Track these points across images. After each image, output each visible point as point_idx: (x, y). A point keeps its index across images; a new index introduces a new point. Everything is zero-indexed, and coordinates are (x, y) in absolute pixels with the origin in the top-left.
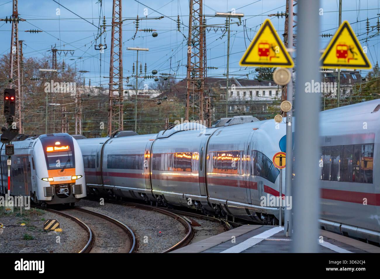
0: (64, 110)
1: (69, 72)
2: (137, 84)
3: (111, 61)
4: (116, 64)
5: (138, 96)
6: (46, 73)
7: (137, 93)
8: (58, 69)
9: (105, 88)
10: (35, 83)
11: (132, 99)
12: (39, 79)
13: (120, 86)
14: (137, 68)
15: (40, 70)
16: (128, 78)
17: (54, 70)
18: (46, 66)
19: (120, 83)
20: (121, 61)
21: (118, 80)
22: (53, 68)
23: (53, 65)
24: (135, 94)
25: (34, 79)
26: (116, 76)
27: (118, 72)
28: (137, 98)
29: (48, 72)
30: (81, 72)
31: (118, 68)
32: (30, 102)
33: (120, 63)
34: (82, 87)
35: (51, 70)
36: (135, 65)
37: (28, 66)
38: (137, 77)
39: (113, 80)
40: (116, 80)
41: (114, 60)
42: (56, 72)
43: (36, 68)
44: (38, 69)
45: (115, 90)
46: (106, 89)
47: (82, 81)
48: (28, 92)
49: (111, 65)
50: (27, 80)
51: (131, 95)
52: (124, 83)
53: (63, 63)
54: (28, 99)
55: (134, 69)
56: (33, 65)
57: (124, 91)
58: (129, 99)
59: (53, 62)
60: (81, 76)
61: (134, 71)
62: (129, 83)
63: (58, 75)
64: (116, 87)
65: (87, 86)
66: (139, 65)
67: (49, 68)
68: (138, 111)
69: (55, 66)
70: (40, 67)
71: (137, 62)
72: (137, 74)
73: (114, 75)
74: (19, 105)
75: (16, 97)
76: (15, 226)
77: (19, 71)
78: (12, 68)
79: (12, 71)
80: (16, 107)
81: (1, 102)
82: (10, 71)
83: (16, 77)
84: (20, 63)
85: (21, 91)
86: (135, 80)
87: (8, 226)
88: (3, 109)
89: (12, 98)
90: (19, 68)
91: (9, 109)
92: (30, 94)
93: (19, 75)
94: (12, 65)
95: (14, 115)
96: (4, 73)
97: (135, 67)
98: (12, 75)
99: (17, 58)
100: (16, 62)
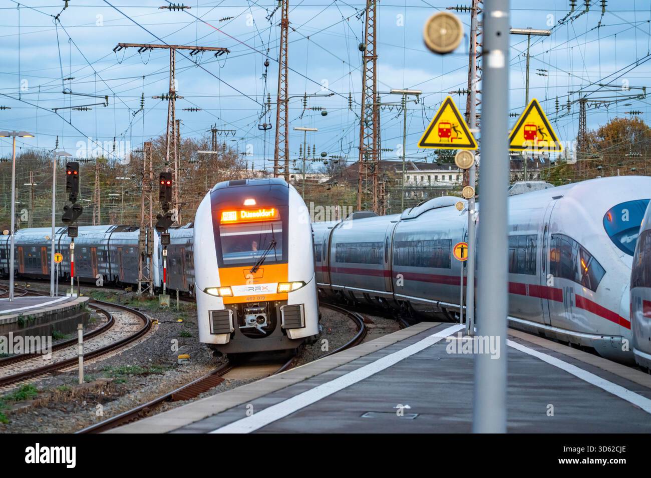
1: (230, 154)
2: (304, 168)
3: (277, 143)
4: (282, 146)
5: (306, 180)
6: (205, 155)
7: (304, 177)
8: (218, 151)
9: (269, 171)
10: (193, 166)
12: (197, 162)
13: (286, 170)
14: (305, 150)
15: (199, 152)
16: (295, 161)
17: (214, 152)
18: (205, 147)
19: (286, 167)
20: (287, 142)
21: (284, 163)
22: (212, 150)
23: (212, 146)
24: (302, 178)
25: (192, 162)
26: (282, 159)
27: (284, 154)
28: (304, 183)
29: (207, 154)
31: (284, 150)
32: (188, 187)
33: (286, 145)
34: (244, 171)
35: (210, 152)
36: (303, 147)
37: (186, 148)
38: (304, 160)
39: (279, 163)
40: (281, 163)
41: (280, 141)
42: (216, 155)
43: (194, 149)
44: (196, 151)
45: (280, 174)
46: (271, 173)
47: (245, 164)
48: (185, 176)
49: (276, 147)
50: (184, 163)
51: (298, 179)
52: (291, 166)
53: (224, 144)
54: (185, 184)
55: (301, 151)
56: (190, 147)
57: (290, 175)
58: (296, 184)
59: (213, 144)
60: (244, 159)
61: (301, 153)
62: (296, 167)
63: (219, 158)
64: (282, 171)
65: (250, 169)
66: (307, 146)
67: (209, 150)
69: (215, 147)
70: (199, 149)
71: (305, 143)
72: (304, 157)
73: (279, 157)
74: (176, 190)
75: (173, 181)
76: (171, 322)
77: (176, 153)
78: (168, 149)
79: (168, 152)
80: (173, 193)
81: (157, 186)
82: (166, 153)
83: (172, 160)
84: (177, 145)
85: (178, 175)
86: (303, 163)
87: (164, 322)
88: (159, 195)
89: (168, 183)
90: (175, 150)
91: (165, 195)
92: (188, 178)
93: (176, 158)
94: (168, 146)
95: (170, 200)
96: (160, 155)
97: (303, 149)
98: (168, 157)
99: (174, 139)
100: (173, 143)
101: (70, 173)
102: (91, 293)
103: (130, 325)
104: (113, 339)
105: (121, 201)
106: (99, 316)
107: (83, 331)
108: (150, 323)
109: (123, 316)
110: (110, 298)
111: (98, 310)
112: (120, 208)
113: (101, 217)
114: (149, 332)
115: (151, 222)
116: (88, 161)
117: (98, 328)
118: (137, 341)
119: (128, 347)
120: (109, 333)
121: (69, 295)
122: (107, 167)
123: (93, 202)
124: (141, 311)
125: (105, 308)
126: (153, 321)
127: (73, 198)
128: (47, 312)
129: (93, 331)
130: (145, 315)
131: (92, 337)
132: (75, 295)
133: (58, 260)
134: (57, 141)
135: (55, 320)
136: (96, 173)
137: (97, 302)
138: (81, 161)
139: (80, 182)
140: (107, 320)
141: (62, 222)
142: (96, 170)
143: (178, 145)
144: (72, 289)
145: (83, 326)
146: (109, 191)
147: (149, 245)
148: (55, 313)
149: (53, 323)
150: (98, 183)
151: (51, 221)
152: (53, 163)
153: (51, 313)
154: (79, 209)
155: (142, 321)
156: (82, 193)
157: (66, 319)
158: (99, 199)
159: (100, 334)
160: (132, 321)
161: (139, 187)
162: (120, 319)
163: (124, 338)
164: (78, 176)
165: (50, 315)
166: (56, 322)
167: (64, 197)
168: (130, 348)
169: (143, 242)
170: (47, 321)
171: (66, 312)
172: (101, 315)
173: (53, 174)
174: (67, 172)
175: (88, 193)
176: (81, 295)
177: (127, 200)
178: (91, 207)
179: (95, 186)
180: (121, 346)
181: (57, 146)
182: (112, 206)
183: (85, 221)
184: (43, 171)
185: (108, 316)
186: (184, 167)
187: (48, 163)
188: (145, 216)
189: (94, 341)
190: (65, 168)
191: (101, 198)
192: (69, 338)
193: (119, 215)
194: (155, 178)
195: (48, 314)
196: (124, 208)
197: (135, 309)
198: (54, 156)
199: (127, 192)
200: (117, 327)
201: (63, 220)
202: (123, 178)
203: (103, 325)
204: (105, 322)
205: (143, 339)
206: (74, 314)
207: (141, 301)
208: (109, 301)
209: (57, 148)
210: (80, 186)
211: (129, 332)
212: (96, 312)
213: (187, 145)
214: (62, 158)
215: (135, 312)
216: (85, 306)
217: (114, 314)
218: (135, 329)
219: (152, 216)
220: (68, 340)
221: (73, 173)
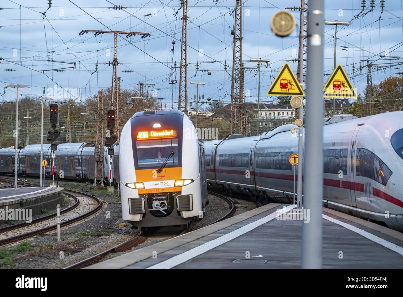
1: (151, 99)
2: (197, 107)
3: (180, 92)
4: (183, 94)
5: (198, 115)
6: (136, 100)
7: (197, 113)
8: (144, 97)
10: (128, 106)
11: (194, 117)
12: (131, 104)
13: (185, 109)
14: (197, 96)
15: (132, 97)
16: (191, 103)
17: (141, 98)
18: (135, 95)
19: (185, 107)
20: (186, 91)
21: (184, 104)
22: (140, 96)
23: (140, 94)
24: (196, 114)
25: (128, 104)
26: (183, 102)
27: (184, 99)
28: (197, 117)
30: (159, 99)
31: (185, 97)
32: (125, 119)
33: (186, 93)
34: (160, 109)
35: (139, 98)
36: (196, 94)
37: (124, 95)
38: (197, 102)
39: (181, 105)
40: (183, 105)
41: (182, 91)
42: (143, 99)
43: (129, 96)
47: (160, 105)
48: (123, 113)
49: (179, 94)
50: (123, 104)
51: (193, 114)
52: (189, 106)
53: (148, 93)
54: (123, 117)
55: (195, 97)
56: (127, 94)
57: (188, 112)
58: (191, 117)
59: (140, 92)
60: (160, 102)
62: (192, 107)
63: (144, 101)
64: (183, 109)
65: (163, 108)
66: (199, 94)
67: (138, 96)
68: (197, 126)
69: (142, 94)
71: (197, 92)
72: (197, 101)
73: (181, 101)
74: (118, 121)
75: (116, 116)
76: (114, 203)
77: (117, 98)
78: (113, 96)
79: (113, 98)
80: (116, 123)
81: (106, 119)
82: (112, 98)
83: (115, 102)
85: (119, 112)
86: (196, 104)
87: (110, 203)
88: (107, 124)
89: (113, 117)
90: (117, 96)
91: (111, 124)
92: (125, 114)
93: (118, 101)
94: (113, 94)
95: (114, 128)
96: (108, 99)
97: (196, 96)
98: (113, 101)
99: (116, 89)
100: (116, 92)
101: (52, 110)
102: (65, 185)
103: (89, 205)
104: (79, 213)
105: (84, 128)
106: (70, 199)
107: (60, 209)
108: (102, 204)
109: (85, 199)
110: (77, 188)
111: (70, 196)
112: (83, 132)
113: (72, 138)
114: (101, 209)
115: (102, 141)
116: (63, 103)
117: (69, 207)
118: (93, 215)
119: (88, 218)
120: (76, 210)
121: (51, 187)
122: (75, 107)
123: (67, 129)
124: (96, 196)
125: (73, 194)
126: (104, 202)
127: (54, 126)
128: (38, 197)
129: (66, 209)
130: (98, 198)
131: (66, 212)
132: (55, 186)
133: (44, 165)
134: (44, 90)
135: (43, 202)
136: (68, 110)
137: (69, 191)
138: (59, 103)
139: (58, 116)
140: (75, 202)
141: (47, 141)
142: (68, 109)
143: (119, 93)
144: (53, 183)
145: (60, 206)
146: (77, 122)
147: (101, 155)
148: (42, 197)
149: (41, 203)
150: (69, 117)
151: (41, 140)
152: (41, 105)
154: (58, 133)
155: (96, 203)
156: (59, 123)
157: (50, 201)
159: (70, 210)
160: (90, 203)
161: (95, 120)
162: (83, 201)
163: (85, 213)
164: (57, 113)
165: (39, 199)
167: (48, 125)
168: (89, 219)
169: (98, 154)
170: (38, 203)
171: (49, 197)
172: (71, 198)
173: (41, 111)
174: (50, 110)
175: (63, 123)
176: (59, 186)
177: (87, 127)
178: (65, 132)
179: (68, 119)
180: (83, 218)
182: (78, 131)
183: (62, 140)
184: (35, 109)
185: (76, 199)
186: (122, 107)
187: (39, 104)
188: (98, 137)
189: (67, 215)
190: (49, 108)
191: (71, 126)
192: (52, 213)
193: (82, 137)
194: (105, 114)
195: (39, 198)
196: (85, 132)
197: (92, 195)
198: (42, 100)
199: (87, 123)
200: (81, 206)
202: (85, 114)
203: (72, 205)
204: (74, 203)
205: (97, 214)
206: (54, 198)
207: (96, 190)
208: (76, 190)
209: (44, 95)
210: (58, 118)
211: (88, 209)
212: (68, 197)
213: (124, 93)
214: (47, 101)
215: (92, 197)
216: (61, 193)
217: (80, 198)
218: (92, 207)
219: (102, 137)
221: (54, 110)
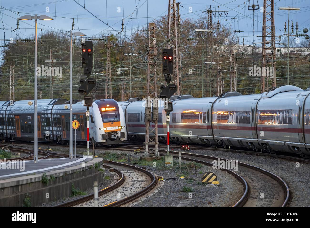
0: (220, 68)
1: (223, 32)
2: (288, 42)
3: (264, 21)
4: (268, 24)
5: (290, 54)
6: (202, 33)
7: (288, 51)
8: (213, 29)
9: (258, 46)
10: (192, 42)
11: (284, 56)
12: (195, 39)
13: (272, 45)
14: (289, 27)
15: (197, 30)
16: (280, 36)
17: (209, 31)
18: (201, 27)
19: (272, 42)
20: (273, 20)
21: (270, 38)
22: (208, 28)
23: (208, 25)
24: (287, 52)
25: (191, 39)
26: (269, 35)
27: (270, 31)
28: (288, 56)
29: (203, 32)
30: (235, 31)
31: (271, 28)
32: (187, 61)
33: (272, 23)
34: (236, 46)
35: (206, 30)
36: (287, 24)
37: (185, 27)
38: (288, 35)
39: (266, 39)
40: (268, 39)
41: (267, 20)
42: (212, 32)
43: (192, 28)
44: (194, 29)
45: (268, 49)
46: (259, 48)
47: (236, 40)
48: (185, 52)
49: (263, 24)
50: (184, 40)
51: (283, 53)
52: (277, 41)
53: (218, 23)
54: (185, 59)
55: (285, 28)
56: (189, 26)
57: (277, 49)
58: (281, 57)
59: (208, 23)
60: (236, 36)
61: (285, 30)
62: (281, 42)
63: (214, 35)
64: (269, 45)
65: (241, 45)
66: (291, 24)
67: (205, 28)
68: (290, 68)
69: (210, 26)
70: (196, 28)
71: (289, 21)
72: (289, 33)
73: (266, 34)
74: (177, 64)
75: (174, 56)
76: (174, 179)
77: (176, 31)
78: (170, 29)
79: (170, 32)
80: (174, 66)
81: (160, 61)
82: (168, 32)
83: (174, 38)
84: (177, 25)
85: (179, 51)
86: (287, 38)
87: (169, 179)
88: (162, 68)
89: (170, 58)
90: (176, 29)
91: (168, 68)
92: (187, 53)
93: (176, 36)
94: (170, 26)
95: (172, 73)
96: (162, 33)
97: (287, 27)
98: (169, 35)
99: (174, 19)
100: (174, 23)
101: (84, 50)
102: (105, 154)
103: (139, 182)
104: (124, 194)
105: (129, 74)
106: (112, 174)
107: (98, 188)
108: (157, 180)
109: (132, 174)
110: (121, 159)
111: (111, 170)
112: (128, 80)
113: (113, 88)
114: (156, 187)
115: (156, 92)
116: (100, 40)
117: (111, 185)
118: (145, 196)
119: (137, 201)
120: (121, 189)
121: (85, 157)
122: (117, 45)
123: (105, 76)
124: (148, 170)
125: (117, 168)
126: (159, 178)
127: (88, 73)
128: (67, 172)
129: (107, 188)
130: (151, 173)
131: (106, 193)
132: (91, 157)
133: (75, 126)
134: (73, 23)
135: (74, 178)
136: (107, 50)
137: (110, 162)
138: (94, 40)
139: (93, 59)
140: (119, 178)
141: (78, 93)
142: (107, 47)
143: (179, 25)
144: (88, 152)
145: (98, 183)
146: (120, 65)
147: (155, 112)
148: (74, 172)
149: (72, 181)
150: (109, 59)
151: (69, 93)
152: (69, 43)
153: (70, 173)
154: (94, 82)
155: (149, 179)
156: (95, 68)
157: (84, 178)
158: (110, 73)
159: (113, 190)
160: (140, 179)
161: (145, 62)
162: (130, 177)
163: (133, 193)
164: (92, 53)
165: (69, 174)
166: (75, 180)
167: (80, 71)
168: (139, 202)
169: (150, 110)
170: (67, 180)
171: (83, 172)
172: (113, 173)
173: (70, 52)
174: (82, 50)
175: (100, 68)
176: (96, 156)
177: (134, 73)
178: (104, 80)
179: (107, 62)
180: (131, 201)
181: (73, 27)
182: (122, 78)
183: (99, 92)
184: (61, 49)
185: (120, 174)
186: (183, 44)
187: (66, 42)
188: (150, 87)
189: (108, 196)
190: (81, 47)
191: (112, 72)
192: (86, 194)
193: (128, 87)
194: (159, 54)
195: (68, 173)
196: (132, 80)
197: (143, 168)
198: (71, 36)
199: (134, 67)
200: (127, 184)
201: (80, 91)
202: (130, 54)
203: (115, 182)
204: (117, 180)
205: (151, 194)
206: (90, 173)
207: (148, 161)
208: (121, 161)
209: (73, 29)
210: (93, 62)
211: (138, 188)
212: (110, 171)
213: (186, 24)
214: (77, 38)
215: (143, 171)
216: (99, 166)
217: (125, 173)
218: (143, 185)
219: (156, 86)
220: (85, 196)
221: (87, 50)
